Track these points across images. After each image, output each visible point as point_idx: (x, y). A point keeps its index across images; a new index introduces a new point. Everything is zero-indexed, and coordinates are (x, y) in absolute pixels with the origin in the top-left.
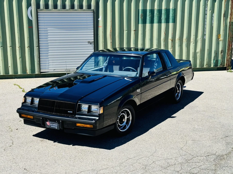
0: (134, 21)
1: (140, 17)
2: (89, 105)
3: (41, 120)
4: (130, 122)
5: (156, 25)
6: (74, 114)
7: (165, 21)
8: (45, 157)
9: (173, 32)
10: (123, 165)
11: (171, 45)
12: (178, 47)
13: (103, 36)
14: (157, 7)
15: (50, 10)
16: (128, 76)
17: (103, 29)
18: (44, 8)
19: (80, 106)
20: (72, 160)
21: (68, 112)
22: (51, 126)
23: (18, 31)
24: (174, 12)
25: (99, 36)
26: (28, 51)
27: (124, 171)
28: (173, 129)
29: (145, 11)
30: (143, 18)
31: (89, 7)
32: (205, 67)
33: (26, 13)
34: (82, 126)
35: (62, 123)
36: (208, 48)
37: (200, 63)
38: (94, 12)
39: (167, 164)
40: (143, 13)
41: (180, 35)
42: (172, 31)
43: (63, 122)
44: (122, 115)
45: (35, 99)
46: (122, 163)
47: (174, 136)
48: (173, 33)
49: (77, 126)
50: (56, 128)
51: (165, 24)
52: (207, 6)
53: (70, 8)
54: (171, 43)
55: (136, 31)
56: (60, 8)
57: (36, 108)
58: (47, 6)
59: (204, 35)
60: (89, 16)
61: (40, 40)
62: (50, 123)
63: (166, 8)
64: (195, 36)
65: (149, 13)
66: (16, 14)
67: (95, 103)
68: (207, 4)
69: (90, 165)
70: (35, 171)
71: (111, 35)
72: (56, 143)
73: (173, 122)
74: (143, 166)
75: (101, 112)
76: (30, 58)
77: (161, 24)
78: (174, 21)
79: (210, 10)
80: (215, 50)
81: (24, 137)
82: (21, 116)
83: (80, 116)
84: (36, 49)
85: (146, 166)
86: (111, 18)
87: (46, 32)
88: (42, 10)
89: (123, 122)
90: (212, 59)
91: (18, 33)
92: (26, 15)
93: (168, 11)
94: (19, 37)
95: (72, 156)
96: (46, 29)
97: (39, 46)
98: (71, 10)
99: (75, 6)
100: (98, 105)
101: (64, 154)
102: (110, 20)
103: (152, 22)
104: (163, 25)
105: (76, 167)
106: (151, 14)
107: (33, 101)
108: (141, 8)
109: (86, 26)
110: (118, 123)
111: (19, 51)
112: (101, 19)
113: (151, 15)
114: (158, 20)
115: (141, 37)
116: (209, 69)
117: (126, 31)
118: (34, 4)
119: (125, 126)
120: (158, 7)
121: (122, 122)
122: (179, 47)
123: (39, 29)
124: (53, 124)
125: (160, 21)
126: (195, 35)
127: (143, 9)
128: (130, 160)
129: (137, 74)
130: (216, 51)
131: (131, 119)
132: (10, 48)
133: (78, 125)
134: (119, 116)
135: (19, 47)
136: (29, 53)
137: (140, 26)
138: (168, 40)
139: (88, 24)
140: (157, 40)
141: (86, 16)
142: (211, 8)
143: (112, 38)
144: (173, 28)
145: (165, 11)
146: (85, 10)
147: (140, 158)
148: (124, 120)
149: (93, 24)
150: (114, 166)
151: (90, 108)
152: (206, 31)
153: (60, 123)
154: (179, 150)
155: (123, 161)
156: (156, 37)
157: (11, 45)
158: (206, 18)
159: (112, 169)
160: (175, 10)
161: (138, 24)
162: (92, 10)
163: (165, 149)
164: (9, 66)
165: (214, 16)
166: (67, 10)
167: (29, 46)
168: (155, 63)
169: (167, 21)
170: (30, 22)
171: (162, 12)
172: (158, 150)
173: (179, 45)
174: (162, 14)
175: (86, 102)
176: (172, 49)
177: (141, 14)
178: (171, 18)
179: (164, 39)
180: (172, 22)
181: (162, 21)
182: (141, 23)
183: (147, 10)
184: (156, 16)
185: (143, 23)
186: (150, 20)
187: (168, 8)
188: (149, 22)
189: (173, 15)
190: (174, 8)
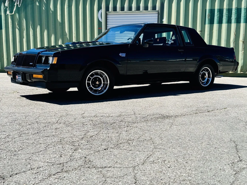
0: (200, 21)
1: (207, 17)
5: (224, 26)
7: (235, 21)
11: (242, 46)
15: (118, 12)
18: (113, 10)
21: (30, 64)
22: (18, 80)
23: (89, 31)
24: (246, 11)
29: (212, 12)
30: (210, 18)
33: (96, 16)
38: (158, 13)
42: (243, 32)
48: (244, 34)
50: (21, 81)
51: (236, 24)
53: (136, 9)
54: (243, 45)
56: (126, 10)
58: (115, 9)
60: (155, 17)
62: (18, 77)
63: (237, 7)
65: (217, 12)
66: (89, 17)
77: (231, 24)
82: (8, 74)
86: (176, 19)
88: (110, 12)
91: (89, 34)
93: (239, 10)
94: (90, 37)
98: (137, 11)
99: (141, 8)
102: (175, 21)
103: (220, 22)
104: (233, 25)
106: (219, 14)
108: (208, 7)
112: (165, 20)
113: (219, 15)
114: (227, 20)
115: (208, 38)
118: (104, 7)
120: (228, 6)
125: (230, 21)
127: (211, 9)
133: (34, 76)
134: (92, 77)
137: (207, 26)
138: (239, 41)
140: (226, 41)
141: (150, 18)
144: (245, 28)
145: (236, 11)
146: (150, 12)
148: (97, 83)
156: (224, 38)
161: (205, 24)
162: (157, 11)
166: (133, 12)
170: (100, 23)
171: (232, 12)
174: (233, 14)
176: (243, 52)
177: (208, 13)
178: (243, 18)
179: (234, 40)
180: (243, 22)
181: (232, 21)
182: (207, 23)
183: (214, 9)
184: (225, 16)
185: (209, 23)
186: (218, 20)
187: (239, 7)
188: (217, 22)
189: (245, 15)
190: (246, 8)
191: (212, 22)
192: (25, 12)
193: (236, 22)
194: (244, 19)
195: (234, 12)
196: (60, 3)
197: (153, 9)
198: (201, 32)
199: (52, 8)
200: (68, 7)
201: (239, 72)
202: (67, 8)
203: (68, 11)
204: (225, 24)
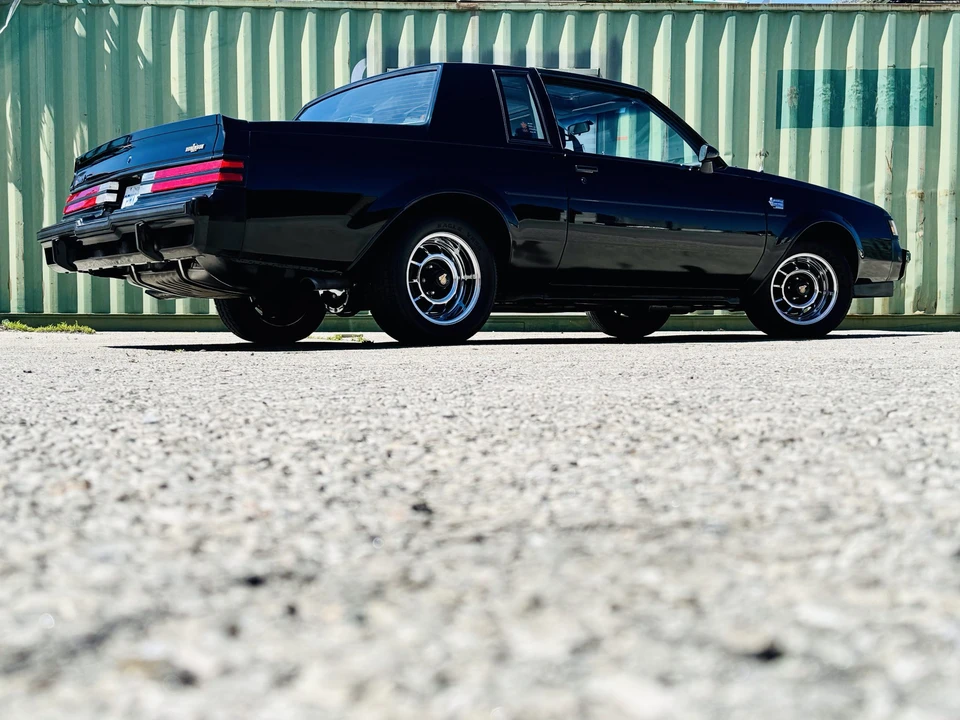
0: (759, 116)
1: (785, 100)
7: (888, 117)
9: (923, 163)
11: (919, 214)
12: (950, 222)
14: (858, 62)
17: (634, 145)
18: (412, 64)
24: (928, 81)
29: (804, 79)
30: (796, 104)
31: (582, 59)
40: (800, 84)
41: (955, 173)
42: (920, 160)
48: (924, 168)
51: (892, 128)
54: (919, 208)
55: (770, 156)
58: (422, 57)
63: (894, 66)
65: (824, 83)
77: (875, 130)
78: (930, 118)
93: (901, 78)
99: (528, 57)
103: (836, 120)
104: (884, 133)
106: (831, 90)
108: (788, 64)
113: (829, 93)
114: (860, 114)
117: (726, 154)
118: (376, 51)
120: (861, 60)
122: (954, 224)
125: (870, 118)
127: (800, 72)
137: (787, 136)
138: (905, 193)
140: (858, 192)
144: (924, 144)
145: (892, 78)
160: (932, 76)
161: (778, 126)
162: (593, 73)
169: (900, 118)
171: (879, 82)
173: (950, 216)
174: (879, 91)
176: (921, 233)
177: (789, 87)
178: (918, 107)
179: (886, 189)
180: (918, 122)
181: (877, 115)
182: (788, 124)
183: (813, 72)
184: (854, 98)
185: (796, 123)
186: (827, 113)
187: (901, 67)
188: (823, 119)
189: (925, 95)
190: (928, 68)
191: (803, 120)
192: (21, 61)
193: (892, 122)
194: (920, 111)
195: (886, 83)
196: (184, 28)
197: (578, 65)
198: (766, 156)
199: (146, 45)
200: (217, 43)
201: (908, 311)
202: (213, 48)
203: (217, 63)
204: (853, 128)
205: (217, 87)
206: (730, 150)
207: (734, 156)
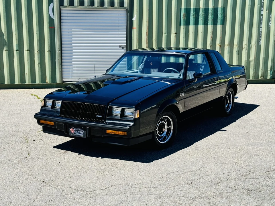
0: (175, 22)
1: (182, 17)
2: (123, 107)
3: (64, 126)
4: (172, 132)
5: (201, 27)
6: (104, 119)
7: (212, 22)
8: (68, 169)
9: (221, 36)
10: (164, 179)
11: (220, 51)
12: (228, 53)
13: (137, 39)
14: (203, 6)
15: (76, 7)
16: (169, 77)
17: (138, 30)
18: (69, 5)
19: (111, 109)
20: (100, 174)
21: (97, 116)
22: (75, 134)
23: (37, 32)
24: (223, 11)
25: (133, 40)
26: (49, 56)
27: (165, 186)
28: (224, 143)
29: (188, 10)
30: (185, 18)
31: (122, 4)
32: (260, 79)
33: (47, 10)
34: (113, 133)
35: (89, 130)
36: (264, 56)
37: (253, 73)
38: (127, 11)
39: (218, 180)
40: (186, 12)
41: (230, 39)
43: (91, 127)
44: (162, 123)
45: (57, 102)
46: (162, 177)
47: (226, 150)
49: (108, 133)
50: (82, 136)
51: (213, 25)
52: (263, 5)
53: (99, 5)
54: (220, 49)
55: (178, 34)
56: (87, 5)
57: (57, 112)
58: (71, 3)
59: (259, 40)
60: (122, 15)
61: (63, 42)
62: (74, 130)
63: (214, 7)
64: (248, 41)
65: (193, 12)
66: (36, 12)
67: (129, 105)
68: (263, 3)
69: (123, 179)
70: (55, 184)
71: (147, 39)
72: (81, 155)
73: (223, 136)
74: (188, 181)
75: (137, 116)
76: (50, 64)
77: (208, 26)
78: (224, 23)
79: (267, 10)
80: (273, 58)
81: (43, 149)
82: (39, 123)
83: (110, 121)
84: (57, 53)
85: (192, 181)
86: (148, 18)
87: (70, 33)
88: (65, 7)
89: (163, 132)
90: (269, 69)
91: (37, 34)
92: (47, 12)
93: (215, 10)
94: (38, 39)
95: (101, 169)
96: (70, 30)
97: (61, 50)
98: (100, 7)
99: (105, 3)
100: (133, 107)
101: (92, 166)
102: (147, 20)
103: (196, 23)
104: (210, 27)
105: (105, 181)
106: (196, 14)
107: (55, 105)
108: (183, 6)
109: (118, 28)
110: (157, 133)
111: (38, 56)
112: (135, 19)
113: (195, 15)
114: (204, 22)
115: (183, 41)
116: (264, 81)
117: (165, 33)
118: (57, 1)
119: (165, 137)
121: (161, 132)
123: (62, 30)
124: (78, 131)
125: (207, 22)
126: (248, 39)
127: (186, 8)
128: (172, 174)
129: (180, 75)
130: (274, 60)
131: (172, 128)
132: (28, 52)
133: (109, 131)
134: (158, 124)
135: (38, 51)
136: (50, 58)
137: (182, 28)
138: (215, 45)
139: (120, 24)
140: (203, 45)
141: (117, 15)
142: (268, 8)
143: (148, 42)
144: (221, 31)
145: (213, 11)
146: (116, 8)
147: (184, 172)
148: (164, 130)
149: (126, 24)
150: (153, 181)
151: (123, 111)
152: (261, 35)
153: (87, 129)
154: (232, 165)
155: (164, 175)
156: (201, 41)
157: (28, 49)
158: (262, 20)
159: (150, 183)
160: (224, 10)
161: (180, 25)
162: (125, 8)
163: (215, 163)
164: (26, 73)
165: (271, 17)
166: (96, 8)
167: (49, 50)
168: (202, 66)
169: (215, 23)
170: (51, 21)
171: (209, 12)
172: (206, 164)
173: (228, 52)
174: (209, 14)
175: (118, 105)
177: (183, 13)
178: (220, 19)
179: (210, 44)
180: (220, 24)
181: (209, 22)
182: (183, 24)
183: (190, 8)
184: (202, 17)
185: (185, 24)
186: (194, 21)
187: (216, 7)
188: (193, 23)
189: (222, 16)
190: (224, 8)
194: (221, 21)
195: (211, 12)
197: (121, 6)
198: (176, 34)
203: (5, 4)
204: (201, 26)
205: (5, 12)
206: (166, 32)
207: (167, 34)
